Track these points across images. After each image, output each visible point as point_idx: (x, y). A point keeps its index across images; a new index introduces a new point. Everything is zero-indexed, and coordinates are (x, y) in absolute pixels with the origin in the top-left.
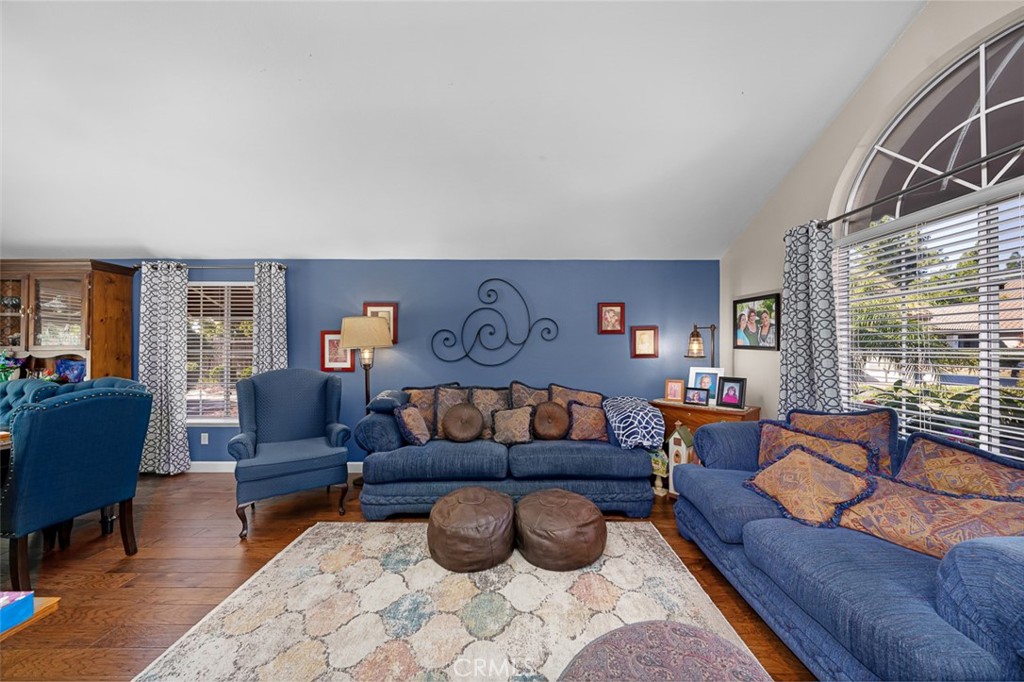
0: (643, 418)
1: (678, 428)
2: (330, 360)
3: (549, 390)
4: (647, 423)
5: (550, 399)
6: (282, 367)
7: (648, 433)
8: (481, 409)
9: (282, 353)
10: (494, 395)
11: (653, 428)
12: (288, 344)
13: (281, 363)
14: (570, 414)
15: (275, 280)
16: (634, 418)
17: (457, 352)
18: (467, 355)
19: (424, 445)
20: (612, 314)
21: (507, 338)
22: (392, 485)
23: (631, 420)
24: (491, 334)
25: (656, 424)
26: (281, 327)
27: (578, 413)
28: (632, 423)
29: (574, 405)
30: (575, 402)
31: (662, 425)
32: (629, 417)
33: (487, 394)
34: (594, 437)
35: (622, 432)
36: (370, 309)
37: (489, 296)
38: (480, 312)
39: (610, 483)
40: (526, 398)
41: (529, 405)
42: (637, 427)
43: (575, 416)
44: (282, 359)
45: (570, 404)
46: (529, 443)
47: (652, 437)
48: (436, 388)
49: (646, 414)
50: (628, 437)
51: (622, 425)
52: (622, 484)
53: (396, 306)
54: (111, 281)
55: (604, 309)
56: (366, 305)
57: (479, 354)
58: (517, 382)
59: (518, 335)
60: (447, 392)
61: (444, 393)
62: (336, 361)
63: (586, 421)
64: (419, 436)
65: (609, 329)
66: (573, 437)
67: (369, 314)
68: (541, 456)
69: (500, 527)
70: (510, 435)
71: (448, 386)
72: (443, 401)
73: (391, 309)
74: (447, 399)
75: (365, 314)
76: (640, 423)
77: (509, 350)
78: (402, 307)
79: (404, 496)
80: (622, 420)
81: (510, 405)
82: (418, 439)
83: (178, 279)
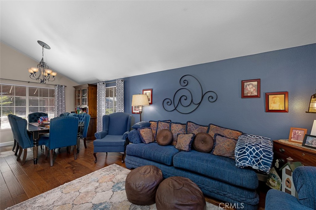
0: (254, 150)
1: (289, 163)
2: (134, 110)
3: (209, 127)
4: (257, 154)
5: (208, 131)
6: (122, 112)
7: (257, 161)
8: (173, 132)
9: (122, 107)
10: (180, 127)
11: (261, 159)
12: (124, 104)
13: (122, 110)
14: (214, 141)
15: (120, 85)
16: (247, 150)
17: (172, 107)
18: (175, 109)
19: (146, 144)
20: (251, 86)
21: (192, 101)
22: (132, 157)
23: (244, 150)
24: (185, 100)
25: (264, 156)
26: (122, 99)
27: (219, 141)
28: (245, 152)
29: (218, 136)
30: (219, 135)
31: (270, 158)
32: (244, 148)
33: (177, 126)
34: (226, 155)
35: (237, 157)
36: (145, 92)
37: (185, 83)
38: (182, 90)
39: (224, 185)
40: (194, 130)
41: (193, 133)
42: (248, 155)
43: (217, 142)
44: (122, 109)
45: (216, 135)
46: (187, 151)
47: (259, 164)
48: (158, 122)
49: (258, 149)
50: (240, 160)
51: (238, 152)
52: (233, 188)
53: (152, 90)
54: (93, 89)
55: (245, 84)
56: (144, 90)
57: (180, 108)
58: (190, 122)
59: (197, 100)
60: (162, 124)
61: (160, 124)
62: (136, 110)
63: (222, 146)
64: (145, 140)
65: (249, 95)
66: (214, 153)
67: (144, 94)
68: (186, 159)
69: (147, 188)
70: (180, 146)
71: (164, 121)
72: (159, 127)
73: (150, 91)
74: (161, 127)
75: (143, 94)
76: (251, 153)
77: (193, 107)
78: (154, 90)
79: (135, 162)
80: (239, 149)
81: (187, 132)
82: (145, 141)
83: (103, 87)
